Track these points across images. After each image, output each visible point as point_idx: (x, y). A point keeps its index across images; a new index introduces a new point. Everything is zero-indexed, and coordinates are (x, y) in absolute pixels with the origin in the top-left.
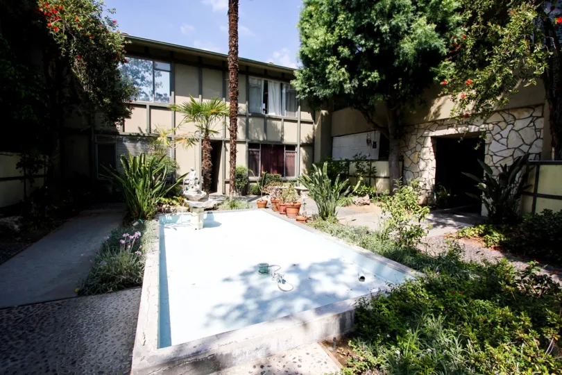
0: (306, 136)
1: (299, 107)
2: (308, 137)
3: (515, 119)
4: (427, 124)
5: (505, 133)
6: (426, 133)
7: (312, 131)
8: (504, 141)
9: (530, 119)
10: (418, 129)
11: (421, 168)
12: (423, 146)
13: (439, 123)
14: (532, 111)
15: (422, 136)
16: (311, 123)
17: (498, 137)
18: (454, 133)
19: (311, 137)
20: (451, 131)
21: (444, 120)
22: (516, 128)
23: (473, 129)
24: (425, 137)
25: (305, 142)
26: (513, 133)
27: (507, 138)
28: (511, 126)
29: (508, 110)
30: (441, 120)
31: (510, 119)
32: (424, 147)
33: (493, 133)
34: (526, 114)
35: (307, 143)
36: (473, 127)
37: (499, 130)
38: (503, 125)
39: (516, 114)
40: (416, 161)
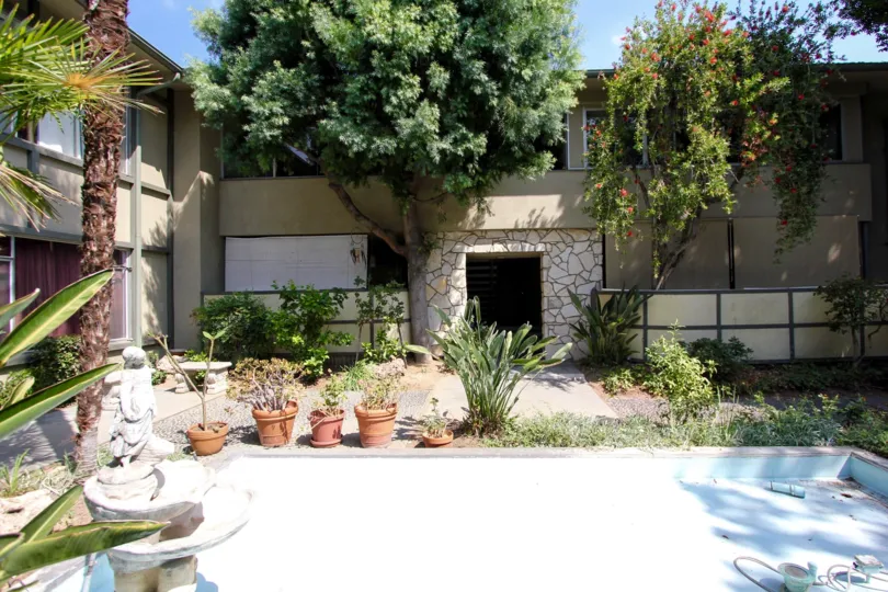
0: (153, 227)
1: (139, 148)
2: (158, 231)
3: (574, 241)
4: (460, 234)
5: (564, 256)
6: (458, 246)
7: (166, 218)
8: (564, 265)
9: (588, 243)
10: (444, 240)
11: (453, 301)
12: (454, 267)
13: (479, 234)
14: (589, 234)
15: (451, 252)
16: (166, 197)
17: (557, 260)
18: (501, 251)
19: (164, 231)
20: (498, 248)
21: (486, 231)
22: (575, 251)
23: (528, 248)
24: (458, 253)
25: (149, 242)
26: (573, 257)
27: (567, 262)
28: (570, 249)
29: (566, 229)
30: (482, 231)
31: (569, 240)
32: (456, 269)
33: (552, 254)
34: (584, 237)
35: (154, 246)
36: (528, 245)
37: (558, 252)
38: (562, 246)
39: (575, 236)
40: (442, 290)
